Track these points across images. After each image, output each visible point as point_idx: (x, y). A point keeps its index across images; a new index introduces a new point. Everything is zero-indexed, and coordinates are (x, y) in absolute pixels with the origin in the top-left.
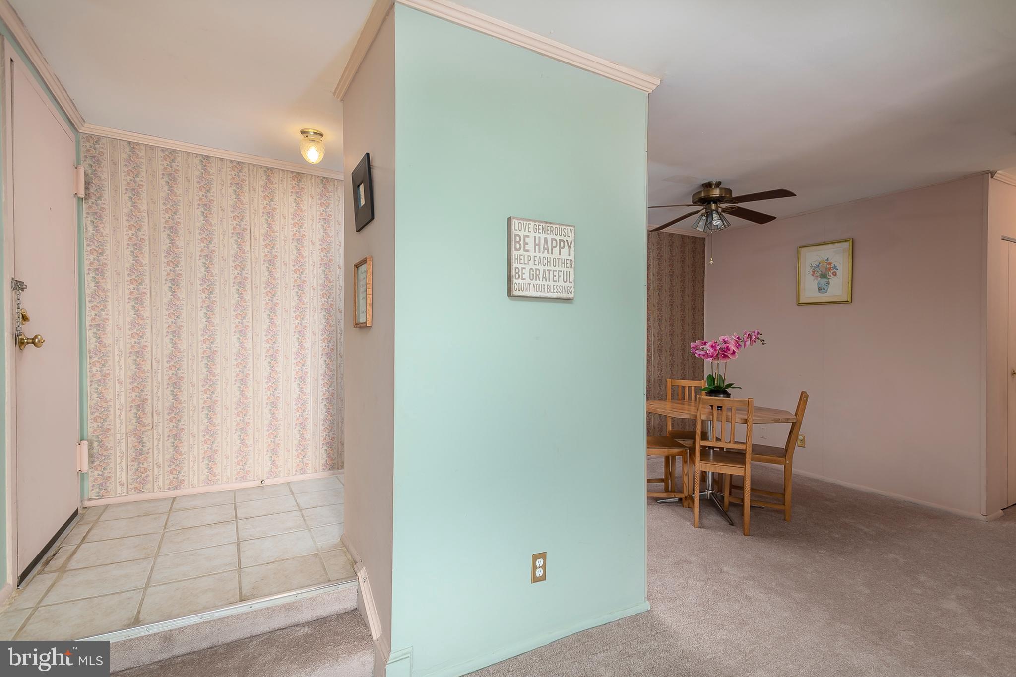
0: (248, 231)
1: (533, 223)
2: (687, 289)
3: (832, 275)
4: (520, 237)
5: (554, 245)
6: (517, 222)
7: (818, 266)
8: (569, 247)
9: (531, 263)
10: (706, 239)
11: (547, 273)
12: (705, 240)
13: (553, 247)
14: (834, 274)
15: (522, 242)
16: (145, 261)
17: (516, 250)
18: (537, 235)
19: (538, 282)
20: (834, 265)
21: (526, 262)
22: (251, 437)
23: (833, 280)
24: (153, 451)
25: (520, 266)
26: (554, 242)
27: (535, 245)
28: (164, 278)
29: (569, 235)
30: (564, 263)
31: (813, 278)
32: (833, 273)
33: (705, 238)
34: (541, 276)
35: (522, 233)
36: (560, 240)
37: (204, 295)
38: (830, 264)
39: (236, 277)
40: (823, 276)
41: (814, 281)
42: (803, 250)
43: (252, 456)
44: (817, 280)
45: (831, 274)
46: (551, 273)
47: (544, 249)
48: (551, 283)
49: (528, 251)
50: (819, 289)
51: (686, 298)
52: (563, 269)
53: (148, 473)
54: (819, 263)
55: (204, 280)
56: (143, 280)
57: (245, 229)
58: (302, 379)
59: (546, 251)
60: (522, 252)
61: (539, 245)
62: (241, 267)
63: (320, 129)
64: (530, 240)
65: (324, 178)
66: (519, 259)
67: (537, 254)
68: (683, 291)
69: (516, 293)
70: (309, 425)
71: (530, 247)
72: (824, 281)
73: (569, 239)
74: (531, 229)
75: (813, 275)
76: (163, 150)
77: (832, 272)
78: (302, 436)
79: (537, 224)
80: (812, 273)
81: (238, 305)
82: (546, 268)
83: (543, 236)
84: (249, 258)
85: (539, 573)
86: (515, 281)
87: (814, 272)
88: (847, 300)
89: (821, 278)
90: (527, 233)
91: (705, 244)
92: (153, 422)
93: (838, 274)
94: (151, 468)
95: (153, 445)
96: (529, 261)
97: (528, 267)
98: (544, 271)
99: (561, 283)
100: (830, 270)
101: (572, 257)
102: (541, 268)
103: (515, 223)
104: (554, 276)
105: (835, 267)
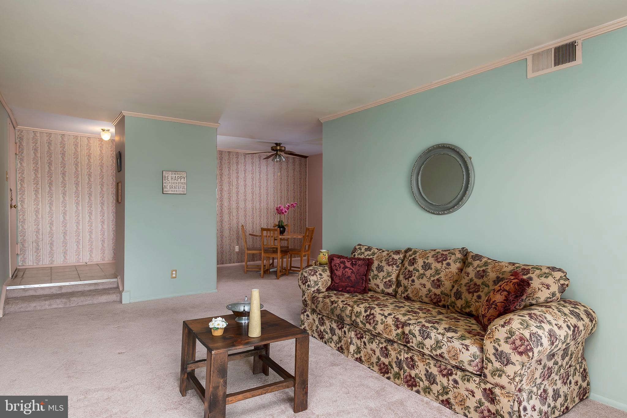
0: (80, 163)
1: (170, 172)
4: (166, 176)
5: (178, 178)
6: (165, 172)
8: (184, 178)
9: (170, 184)
11: (176, 186)
13: (178, 179)
15: (167, 178)
16: (39, 176)
17: (164, 180)
18: (172, 175)
19: (172, 189)
21: (168, 183)
22: (81, 245)
24: (42, 249)
25: (166, 185)
26: (178, 177)
27: (171, 178)
28: (46, 182)
29: (184, 175)
30: (182, 183)
34: (174, 188)
35: (167, 175)
36: (181, 177)
37: (62, 189)
39: (75, 181)
43: (82, 253)
46: (177, 186)
47: (175, 179)
48: (177, 189)
49: (169, 180)
52: (181, 185)
53: (41, 257)
55: (62, 182)
56: (38, 183)
57: (79, 162)
58: (103, 222)
59: (175, 180)
60: (166, 181)
61: (173, 178)
62: (77, 177)
63: (109, 129)
64: (170, 177)
65: (112, 140)
66: (166, 183)
67: (172, 181)
69: (164, 193)
70: (106, 241)
71: (170, 179)
73: (184, 176)
74: (170, 174)
76: (46, 133)
78: (103, 245)
79: (172, 172)
81: (76, 192)
82: (176, 185)
83: (174, 176)
84: (80, 173)
85: (174, 275)
86: (164, 189)
90: (168, 175)
91: (306, 161)
92: (42, 238)
94: (42, 255)
95: (42, 246)
96: (169, 183)
97: (169, 185)
98: (175, 186)
99: (181, 189)
101: (185, 181)
102: (174, 185)
103: (164, 172)
104: (178, 187)
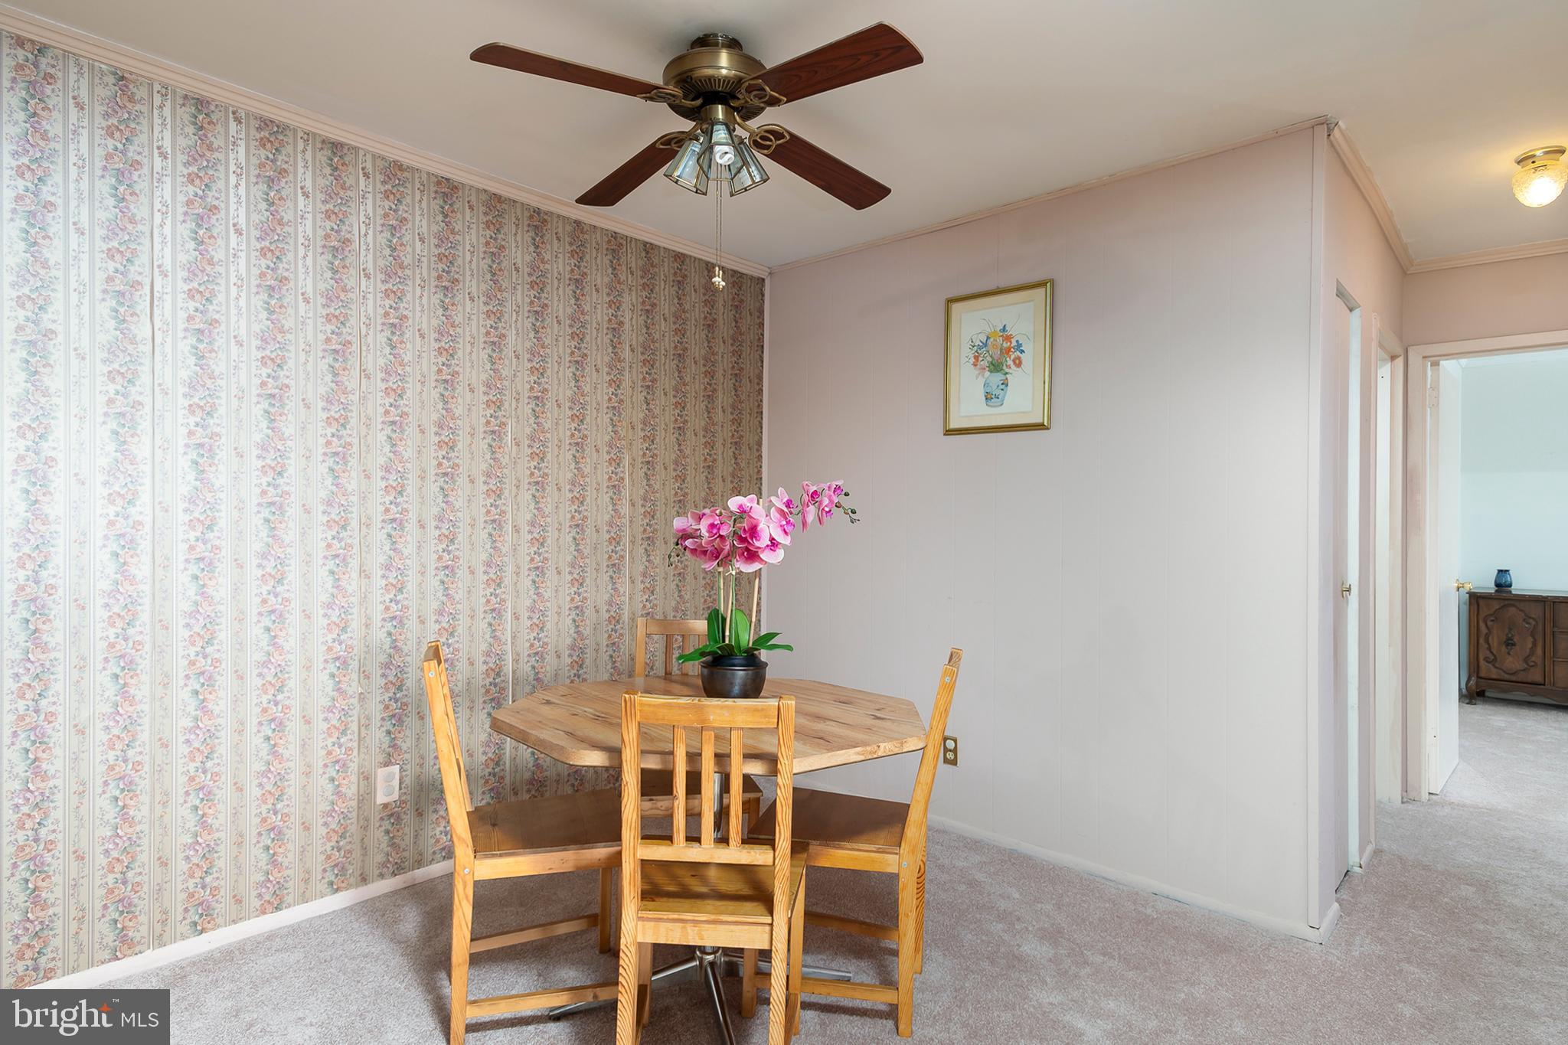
2: (720, 394)
3: (1012, 366)
7: (985, 345)
10: (767, 282)
12: (763, 286)
14: (1017, 362)
20: (1017, 341)
23: (1015, 376)
31: (975, 372)
32: (1014, 361)
33: (763, 280)
38: (1008, 338)
40: (996, 367)
41: (977, 378)
42: (956, 307)
44: (983, 376)
45: (1010, 362)
50: (988, 397)
51: (719, 416)
54: (988, 338)
68: (710, 398)
72: (997, 378)
75: (975, 365)
77: (1013, 357)
80: (972, 360)
87: (976, 358)
88: (1040, 421)
89: (991, 372)
91: (763, 295)
93: (1023, 362)
100: (1008, 354)
105: (1019, 345)
